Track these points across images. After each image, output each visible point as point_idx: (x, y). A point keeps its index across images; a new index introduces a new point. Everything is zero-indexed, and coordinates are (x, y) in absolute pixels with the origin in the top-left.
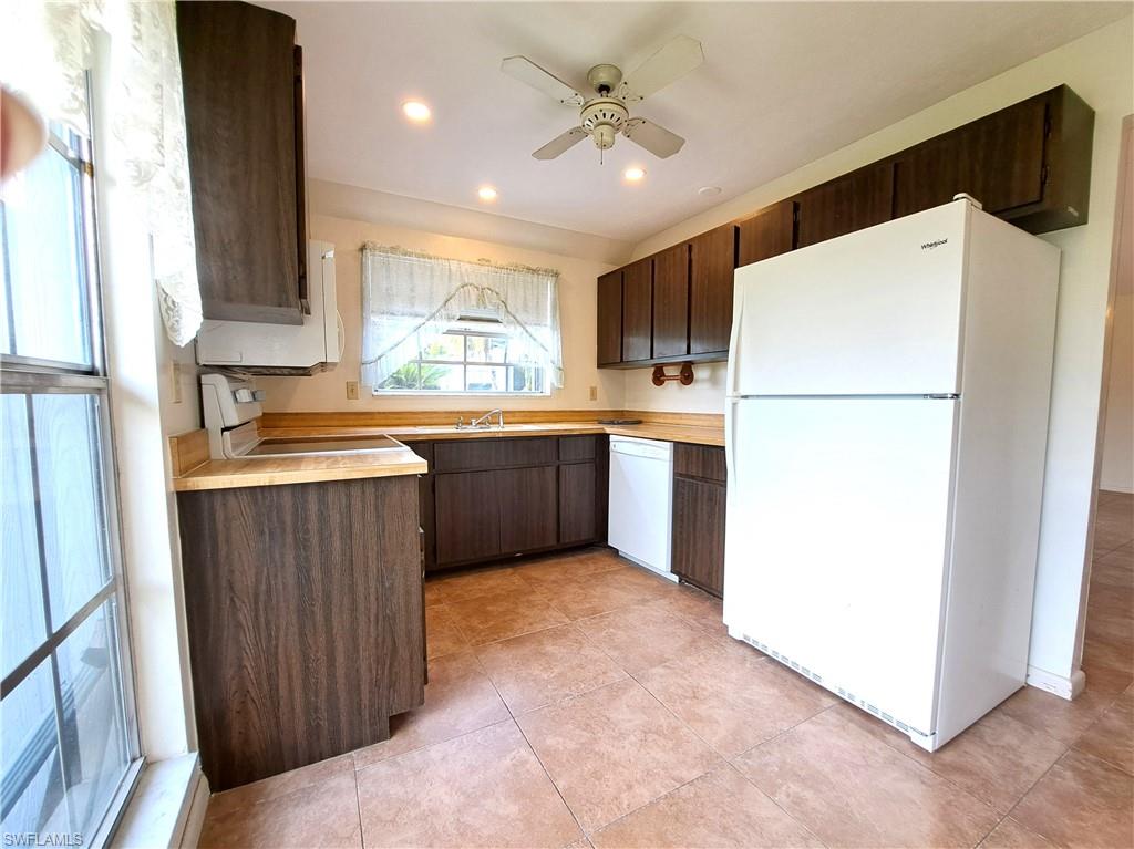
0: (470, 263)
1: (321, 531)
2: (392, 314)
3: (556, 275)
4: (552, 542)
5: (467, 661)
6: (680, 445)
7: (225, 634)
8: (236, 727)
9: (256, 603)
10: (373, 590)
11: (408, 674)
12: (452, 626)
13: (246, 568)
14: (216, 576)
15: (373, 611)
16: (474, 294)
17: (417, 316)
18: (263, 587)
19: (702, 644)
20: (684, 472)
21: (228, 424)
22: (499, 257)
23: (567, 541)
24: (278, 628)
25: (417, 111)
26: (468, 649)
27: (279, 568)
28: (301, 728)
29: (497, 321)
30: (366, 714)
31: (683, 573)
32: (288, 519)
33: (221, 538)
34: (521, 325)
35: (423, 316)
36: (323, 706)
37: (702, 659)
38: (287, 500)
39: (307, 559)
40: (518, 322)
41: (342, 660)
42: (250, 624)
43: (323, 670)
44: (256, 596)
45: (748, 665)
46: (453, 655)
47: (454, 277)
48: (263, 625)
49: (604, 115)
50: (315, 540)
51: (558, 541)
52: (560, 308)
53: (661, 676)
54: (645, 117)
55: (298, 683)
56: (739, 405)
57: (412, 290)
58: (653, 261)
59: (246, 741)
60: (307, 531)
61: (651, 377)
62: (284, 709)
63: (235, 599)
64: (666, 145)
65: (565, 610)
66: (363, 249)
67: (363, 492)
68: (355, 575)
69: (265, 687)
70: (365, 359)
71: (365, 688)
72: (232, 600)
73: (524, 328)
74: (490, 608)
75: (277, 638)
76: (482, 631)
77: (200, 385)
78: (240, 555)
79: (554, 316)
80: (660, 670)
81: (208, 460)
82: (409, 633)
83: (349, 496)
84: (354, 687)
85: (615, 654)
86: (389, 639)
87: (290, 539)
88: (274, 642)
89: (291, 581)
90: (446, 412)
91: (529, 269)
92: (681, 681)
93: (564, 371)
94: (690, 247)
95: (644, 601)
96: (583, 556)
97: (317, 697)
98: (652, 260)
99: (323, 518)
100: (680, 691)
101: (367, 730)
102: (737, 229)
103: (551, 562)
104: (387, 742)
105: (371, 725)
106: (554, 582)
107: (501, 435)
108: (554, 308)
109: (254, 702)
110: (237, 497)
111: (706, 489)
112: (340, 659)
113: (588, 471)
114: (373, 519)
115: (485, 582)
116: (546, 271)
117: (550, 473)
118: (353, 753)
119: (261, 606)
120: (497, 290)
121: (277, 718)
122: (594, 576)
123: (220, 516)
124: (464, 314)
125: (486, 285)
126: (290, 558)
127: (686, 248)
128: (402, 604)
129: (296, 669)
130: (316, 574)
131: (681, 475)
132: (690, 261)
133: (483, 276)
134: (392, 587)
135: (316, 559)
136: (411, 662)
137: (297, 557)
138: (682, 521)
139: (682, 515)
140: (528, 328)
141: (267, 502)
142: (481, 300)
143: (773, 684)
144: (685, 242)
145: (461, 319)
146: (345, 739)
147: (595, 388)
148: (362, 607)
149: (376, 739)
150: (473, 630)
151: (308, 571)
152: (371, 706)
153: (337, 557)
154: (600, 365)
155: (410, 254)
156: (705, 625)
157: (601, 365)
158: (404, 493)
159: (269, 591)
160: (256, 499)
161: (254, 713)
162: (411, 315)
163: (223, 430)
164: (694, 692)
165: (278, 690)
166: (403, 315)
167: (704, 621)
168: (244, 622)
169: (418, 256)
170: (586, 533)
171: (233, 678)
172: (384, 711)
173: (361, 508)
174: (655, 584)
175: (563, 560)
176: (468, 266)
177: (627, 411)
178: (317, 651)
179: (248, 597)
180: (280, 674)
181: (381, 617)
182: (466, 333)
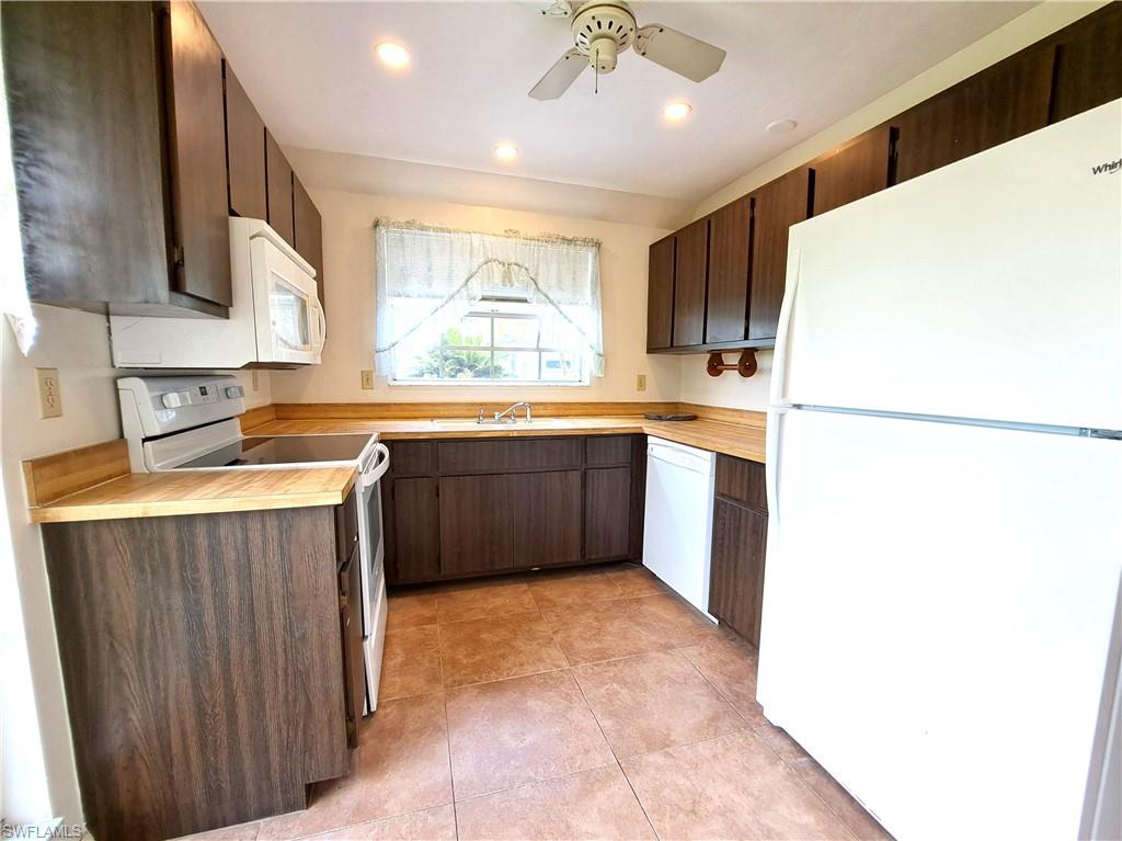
0: (495, 235)
1: (213, 571)
2: (408, 296)
3: (598, 245)
4: (575, 557)
5: (433, 708)
6: (723, 458)
7: (106, 681)
8: (124, 785)
9: (140, 649)
10: (279, 641)
11: (326, 739)
12: (436, 655)
13: (126, 609)
14: (92, 616)
15: (281, 663)
16: (498, 270)
17: (434, 297)
18: (147, 632)
19: (725, 724)
20: (726, 492)
21: (149, 434)
22: (532, 226)
23: (593, 557)
24: (166, 678)
25: (393, 55)
26: (439, 692)
27: (165, 611)
28: (199, 791)
29: (525, 301)
30: (276, 778)
31: (721, 616)
32: (174, 556)
33: (95, 576)
34: (554, 305)
35: (441, 297)
36: (224, 767)
37: (719, 749)
38: (171, 535)
39: (197, 602)
40: (551, 302)
41: (245, 718)
42: (134, 673)
43: (223, 728)
44: (140, 642)
45: (780, 769)
46: (420, 697)
47: (476, 252)
48: (149, 675)
49: (599, 23)
50: (206, 581)
51: (583, 556)
52: (602, 283)
53: (658, 769)
54: (663, 23)
55: (193, 741)
56: (787, 417)
57: (430, 269)
58: (709, 222)
59: (136, 800)
60: (196, 570)
61: (705, 366)
62: (177, 769)
63: (116, 645)
64: (700, 61)
65: (567, 648)
66: (376, 225)
67: (264, 526)
68: (257, 623)
69: (155, 743)
70: (379, 347)
71: (274, 753)
72: (111, 645)
73: (557, 308)
74: (484, 636)
75: (165, 689)
76: (465, 667)
77: (117, 390)
78: (118, 596)
79: (593, 293)
80: (656, 758)
81: (127, 472)
82: (326, 691)
83: (245, 530)
84: (262, 750)
85: (607, 723)
86: (301, 697)
87: (176, 577)
88: (163, 695)
89: (180, 626)
90: (467, 404)
91: (564, 239)
92: (681, 781)
93: (605, 358)
94: (753, 202)
95: (667, 648)
96: (611, 575)
97: (216, 757)
98: (708, 220)
99: (214, 554)
100: (675, 797)
101: (278, 797)
102: (812, 173)
103: (574, 579)
104: (304, 814)
105: (284, 792)
106: (569, 607)
107: (515, 434)
108: (594, 283)
109: (142, 758)
110: (111, 530)
111: (751, 517)
112: (243, 716)
113: (622, 478)
114: (278, 558)
115: (491, 600)
116: (584, 240)
117: (575, 479)
118: (261, 821)
119: (146, 654)
120: (527, 265)
121: (171, 777)
122: (617, 603)
123: (92, 549)
124: (488, 294)
125: (513, 260)
126: (177, 600)
127: (747, 203)
128: (317, 658)
129: (191, 723)
130: (209, 618)
131: (723, 495)
132: (752, 220)
133: (510, 250)
134: (303, 638)
135: (208, 601)
136: (330, 726)
137: (186, 599)
138: (722, 552)
139: (722, 545)
140: (562, 307)
141: (148, 536)
142: (507, 278)
143: (811, 806)
144: (746, 196)
145: (484, 299)
146: (253, 805)
147: (644, 376)
148: (267, 660)
149: (290, 807)
150: (454, 664)
151: (200, 616)
152: (283, 771)
153: (233, 599)
154: (650, 351)
155: (426, 229)
156: (737, 695)
157: (652, 349)
158: (316, 526)
159: (154, 635)
160: (134, 532)
161: (144, 772)
162: (428, 296)
163: (144, 440)
164: (694, 802)
165: (170, 747)
166: (419, 296)
167: (737, 687)
168: (126, 670)
169: (436, 230)
170: (618, 548)
171: (118, 732)
172: (299, 778)
173: (260, 544)
174: (689, 622)
175: (588, 578)
176: (493, 239)
177: (682, 403)
178: (214, 706)
179: (131, 642)
180: (172, 729)
181: (290, 671)
182: (493, 315)
